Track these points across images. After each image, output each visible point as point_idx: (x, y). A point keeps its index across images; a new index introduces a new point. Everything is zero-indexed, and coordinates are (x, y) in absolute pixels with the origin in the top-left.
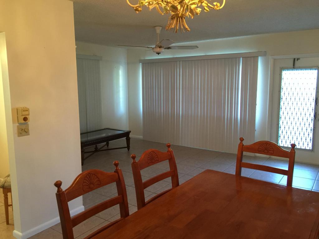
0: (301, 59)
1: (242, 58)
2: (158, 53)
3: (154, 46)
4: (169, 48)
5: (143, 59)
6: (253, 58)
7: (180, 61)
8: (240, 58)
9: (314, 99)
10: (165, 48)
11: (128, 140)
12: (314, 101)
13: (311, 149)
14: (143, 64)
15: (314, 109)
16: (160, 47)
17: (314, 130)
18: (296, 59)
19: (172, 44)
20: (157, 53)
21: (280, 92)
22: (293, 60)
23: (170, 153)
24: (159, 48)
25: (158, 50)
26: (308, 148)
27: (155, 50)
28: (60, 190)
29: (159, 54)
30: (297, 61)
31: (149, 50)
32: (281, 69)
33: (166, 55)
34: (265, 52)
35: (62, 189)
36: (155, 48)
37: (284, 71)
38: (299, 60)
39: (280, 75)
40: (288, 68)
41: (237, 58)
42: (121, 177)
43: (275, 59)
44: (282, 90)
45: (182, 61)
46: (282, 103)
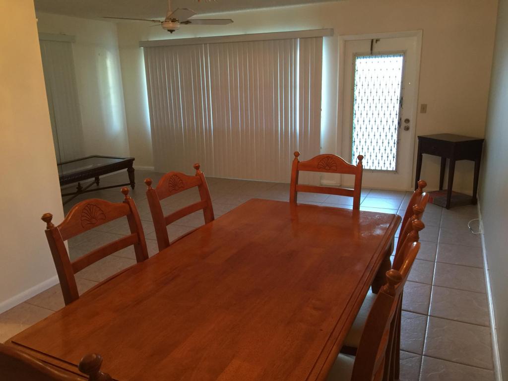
0: (381, 40)
1: (300, 38)
2: (171, 31)
3: (163, 19)
4: (187, 22)
5: (146, 40)
6: (315, 39)
7: (206, 44)
8: (296, 39)
9: (399, 99)
10: (182, 23)
11: (131, 172)
12: (399, 102)
13: (394, 169)
14: (146, 49)
15: (398, 114)
16: (174, 21)
17: (398, 143)
18: (374, 41)
19: (193, 15)
20: (168, 31)
21: (353, 90)
22: (370, 43)
23: (199, 177)
24: (172, 22)
25: (171, 25)
26: (391, 169)
27: (165, 26)
28: (51, 225)
29: (173, 32)
30: (376, 42)
31: (155, 25)
32: (355, 55)
33: (183, 34)
34: (333, 29)
35: (53, 225)
36: (166, 22)
37: (359, 59)
38: (378, 42)
39: (354, 64)
40: (363, 55)
41: (292, 39)
42: (133, 209)
43: (345, 41)
44: (355, 88)
45: (210, 44)
46: (356, 107)
